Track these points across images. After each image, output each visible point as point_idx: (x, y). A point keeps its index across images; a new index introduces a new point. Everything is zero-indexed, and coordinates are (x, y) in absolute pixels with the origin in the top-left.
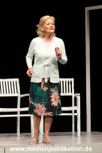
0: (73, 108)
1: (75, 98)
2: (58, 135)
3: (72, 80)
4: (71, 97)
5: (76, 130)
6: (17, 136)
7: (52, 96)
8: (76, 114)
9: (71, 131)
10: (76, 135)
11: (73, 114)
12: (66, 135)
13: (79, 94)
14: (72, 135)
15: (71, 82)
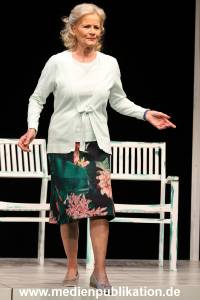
0: (161, 208)
1: (168, 187)
2: (126, 266)
3: (163, 146)
4: (159, 183)
5: (167, 256)
6: (37, 264)
7: (100, 178)
8: (168, 221)
9: (157, 258)
10: (167, 267)
11: (162, 222)
12: (145, 266)
13: (177, 178)
14: (157, 265)
15: (160, 150)
